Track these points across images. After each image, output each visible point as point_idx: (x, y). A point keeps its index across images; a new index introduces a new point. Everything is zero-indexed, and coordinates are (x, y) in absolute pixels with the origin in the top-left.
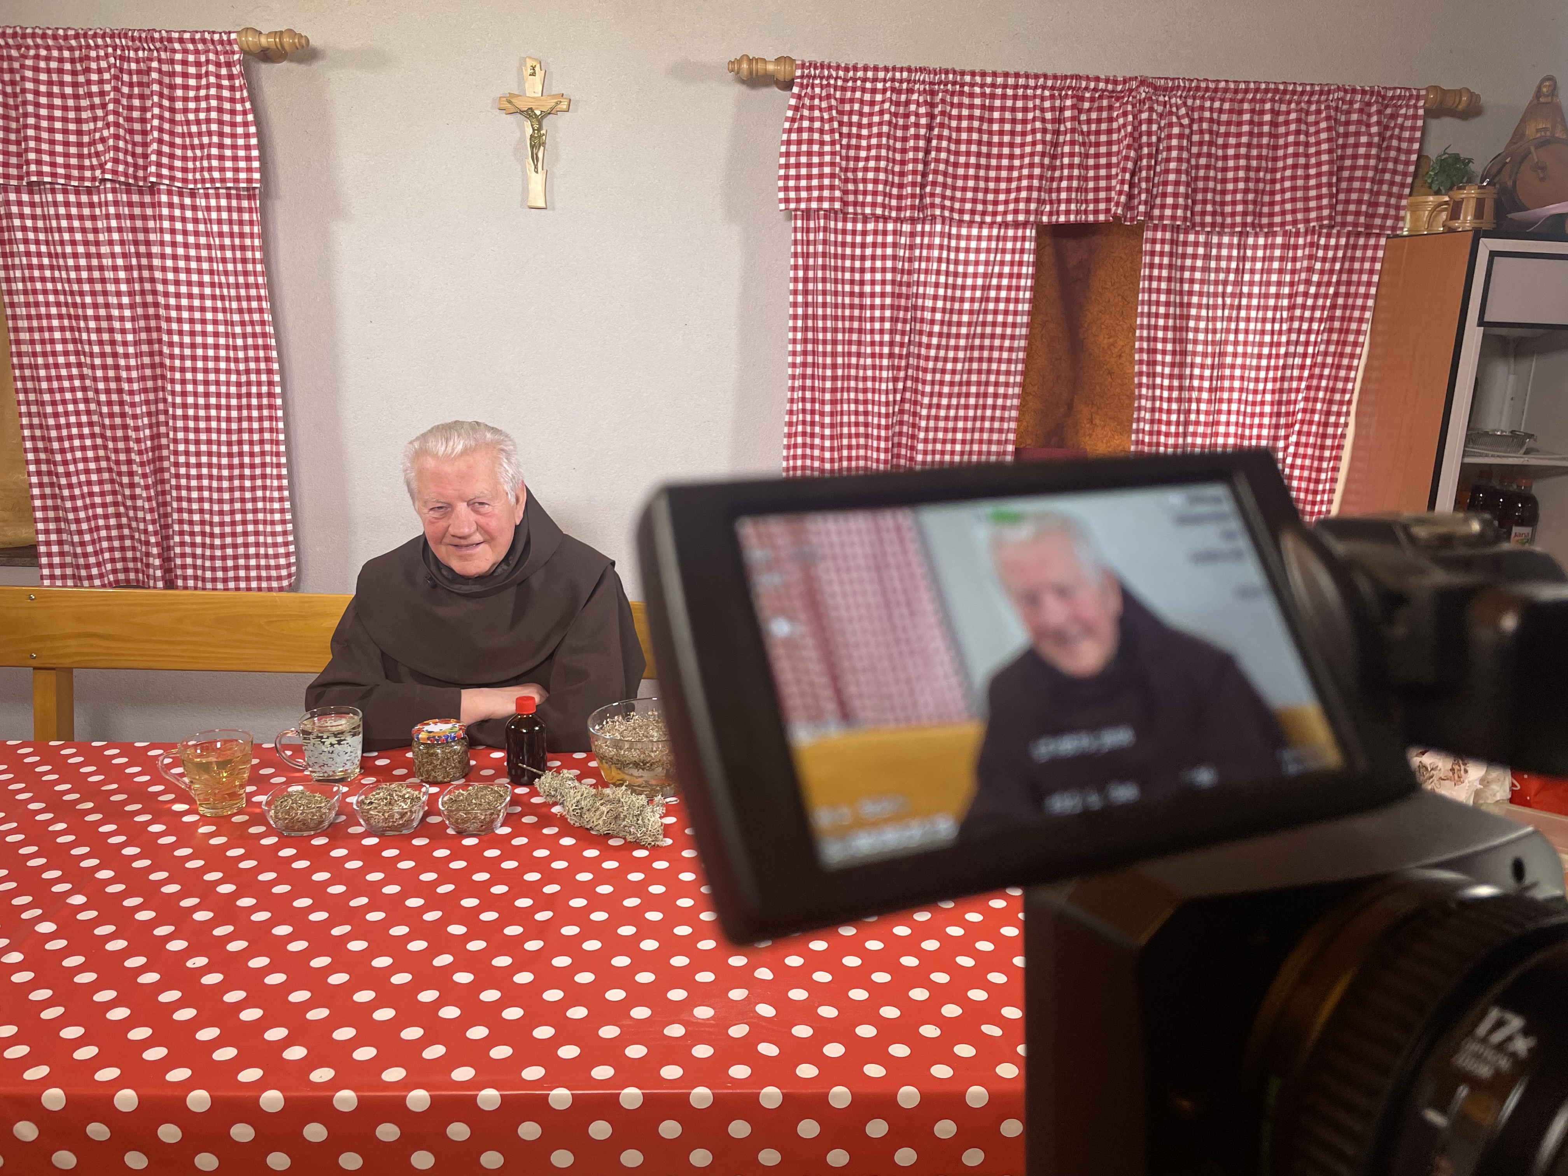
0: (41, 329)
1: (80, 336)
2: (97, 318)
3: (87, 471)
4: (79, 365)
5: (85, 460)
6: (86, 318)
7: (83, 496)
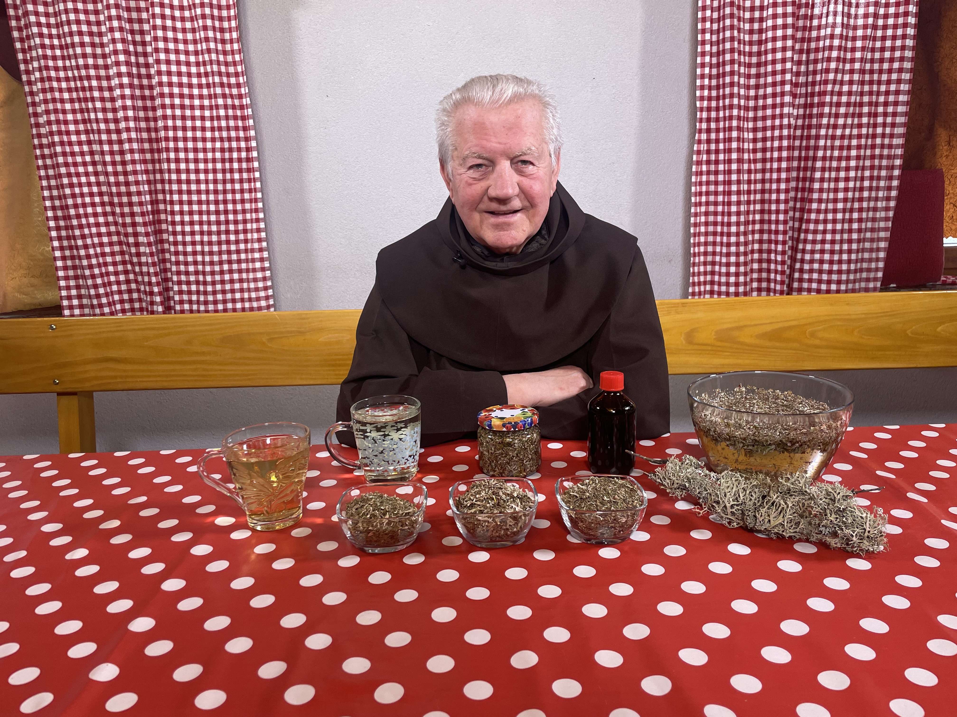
1: (89, 116)
2: (102, 99)
3: (99, 235)
4: (89, 143)
5: (97, 225)
6: (93, 99)
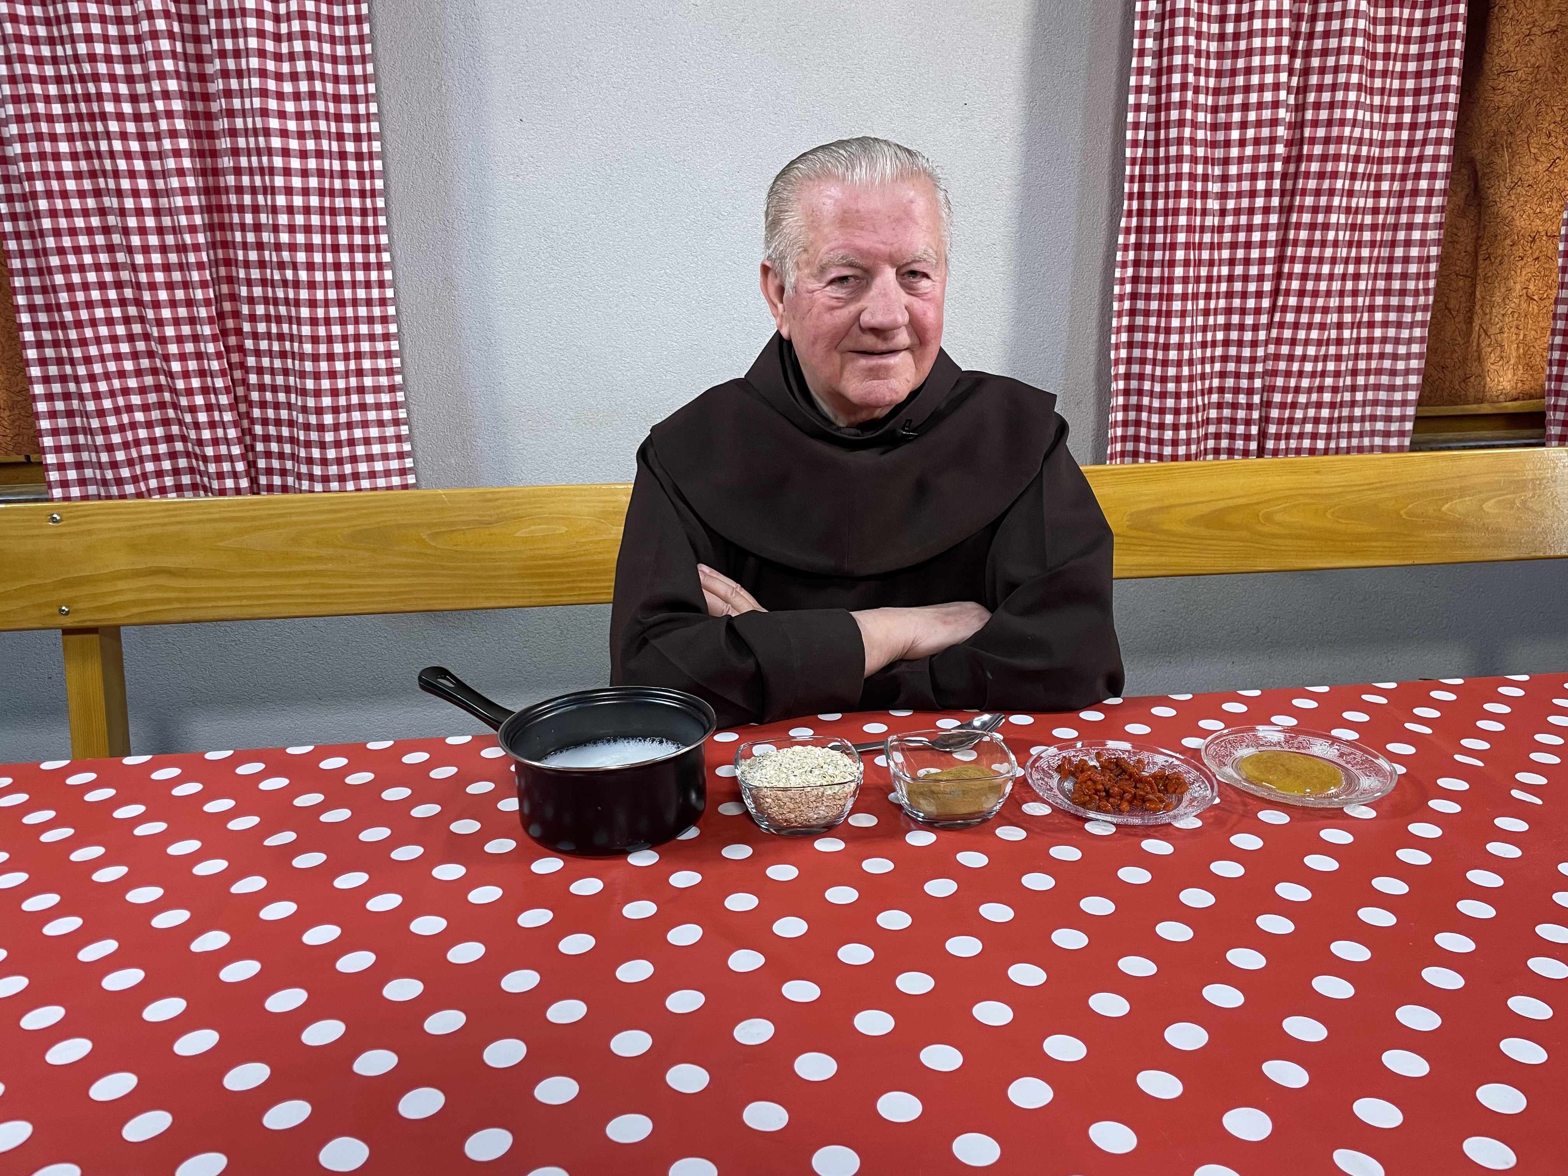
0: (39, 137)
6: (103, 117)
7: (112, 394)
